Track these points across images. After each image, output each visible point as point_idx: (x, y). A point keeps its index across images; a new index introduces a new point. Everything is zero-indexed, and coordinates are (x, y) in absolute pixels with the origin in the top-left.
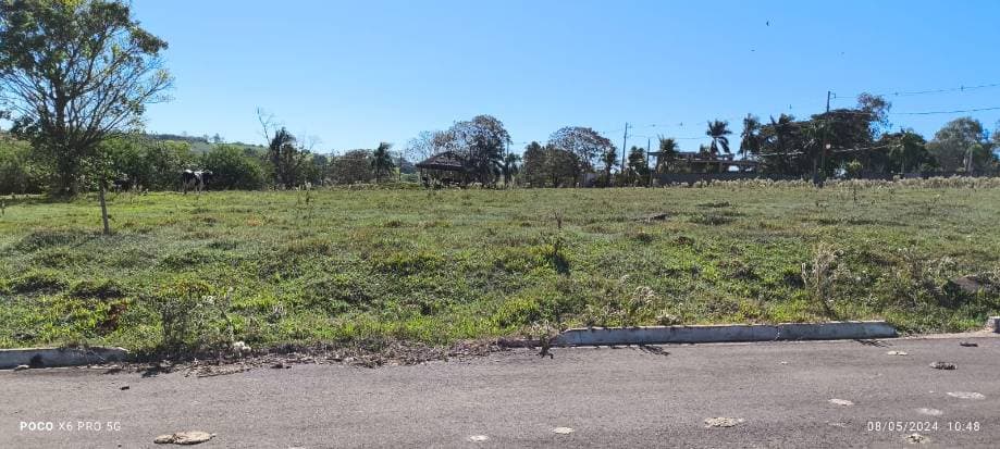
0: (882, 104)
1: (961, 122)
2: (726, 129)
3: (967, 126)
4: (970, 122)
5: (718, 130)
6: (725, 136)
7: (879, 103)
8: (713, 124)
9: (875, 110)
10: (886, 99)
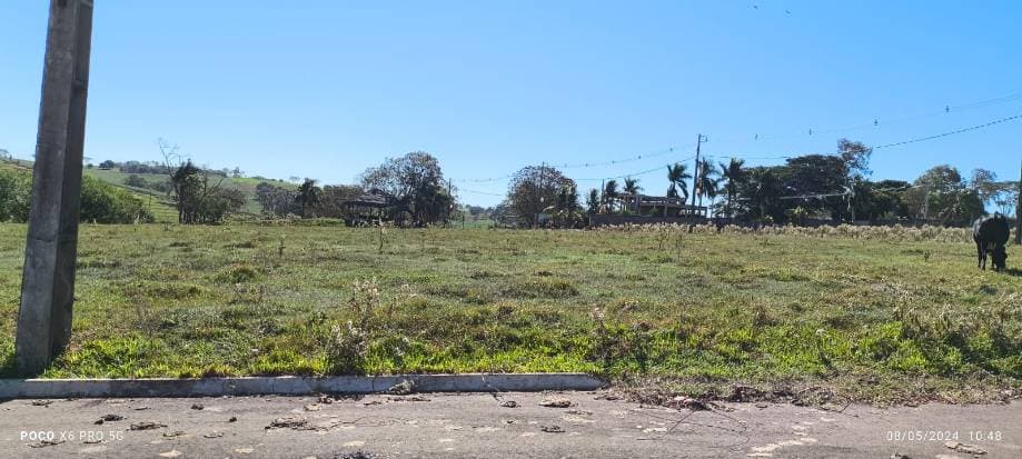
0: (863, 151)
1: (939, 170)
2: (685, 172)
3: (946, 174)
4: (948, 170)
5: (677, 174)
6: (684, 180)
7: (859, 148)
8: (672, 168)
9: (856, 156)
10: (866, 144)
